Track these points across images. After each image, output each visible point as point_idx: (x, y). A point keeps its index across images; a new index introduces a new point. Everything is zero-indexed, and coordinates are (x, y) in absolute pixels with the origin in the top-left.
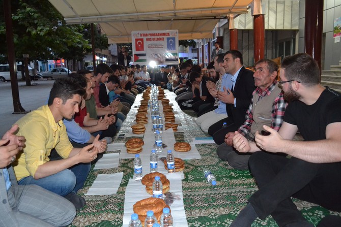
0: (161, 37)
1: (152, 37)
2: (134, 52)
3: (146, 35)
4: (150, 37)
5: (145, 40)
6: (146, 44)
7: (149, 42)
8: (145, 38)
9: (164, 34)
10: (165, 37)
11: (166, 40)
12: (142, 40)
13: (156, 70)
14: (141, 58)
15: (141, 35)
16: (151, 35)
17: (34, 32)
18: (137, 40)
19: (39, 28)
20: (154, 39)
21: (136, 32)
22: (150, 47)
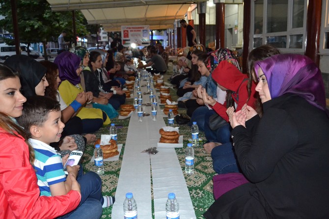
0: (139, 29)
1: (134, 29)
2: (123, 38)
3: (130, 28)
4: (132, 29)
5: (129, 32)
6: (130, 33)
7: (132, 33)
8: (129, 30)
9: (141, 28)
10: (142, 30)
11: (142, 31)
12: (127, 31)
13: (135, 49)
14: (127, 42)
15: (127, 28)
16: (133, 28)
17: (57, 25)
18: (124, 31)
19: (61, 22)
20: (135, 31)
21: (124, 26)
22: (132, 35)
